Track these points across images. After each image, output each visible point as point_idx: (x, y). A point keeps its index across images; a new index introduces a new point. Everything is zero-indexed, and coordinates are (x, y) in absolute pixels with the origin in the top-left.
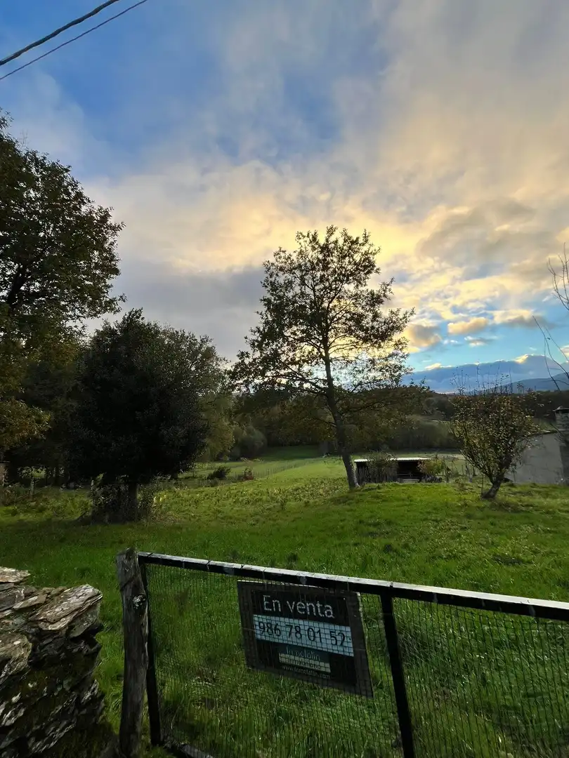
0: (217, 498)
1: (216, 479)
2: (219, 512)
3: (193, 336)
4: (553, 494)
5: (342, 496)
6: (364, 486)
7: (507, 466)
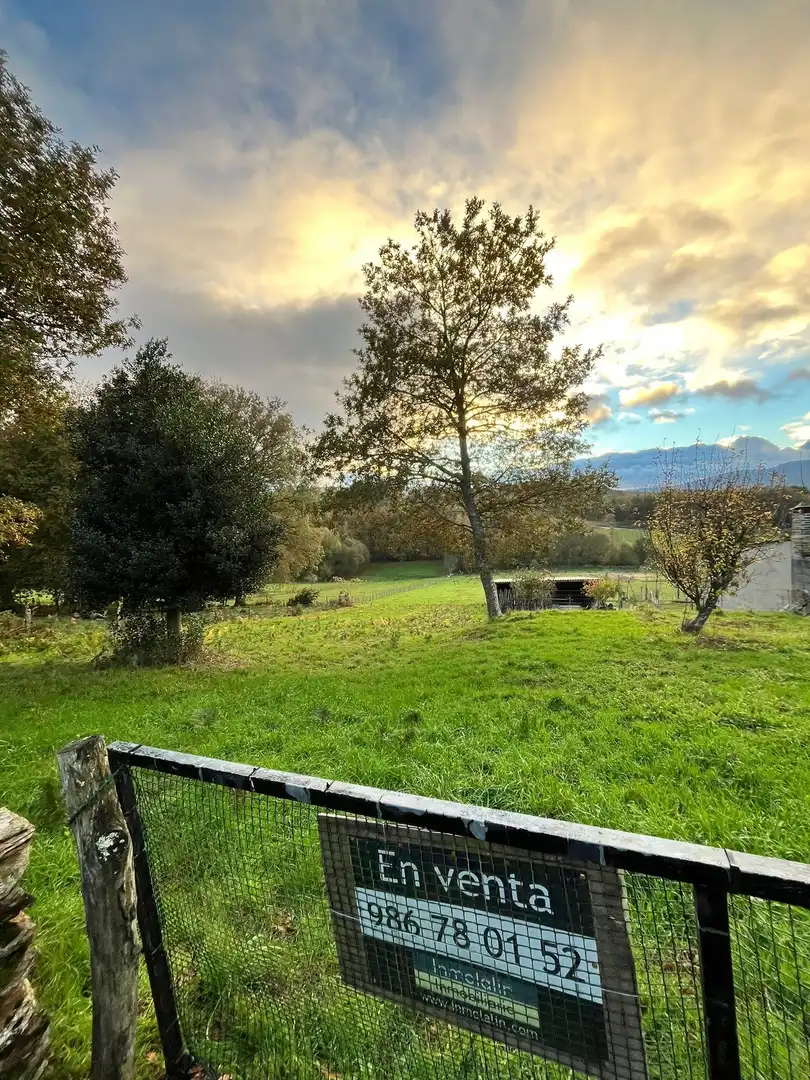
0: (300, 631)
1: (299, 606)
2: (303, 650)
3: (257, 398)
4: (781, 625)
5: (478, 629)
6: (509, 615)
7: (724, 586)
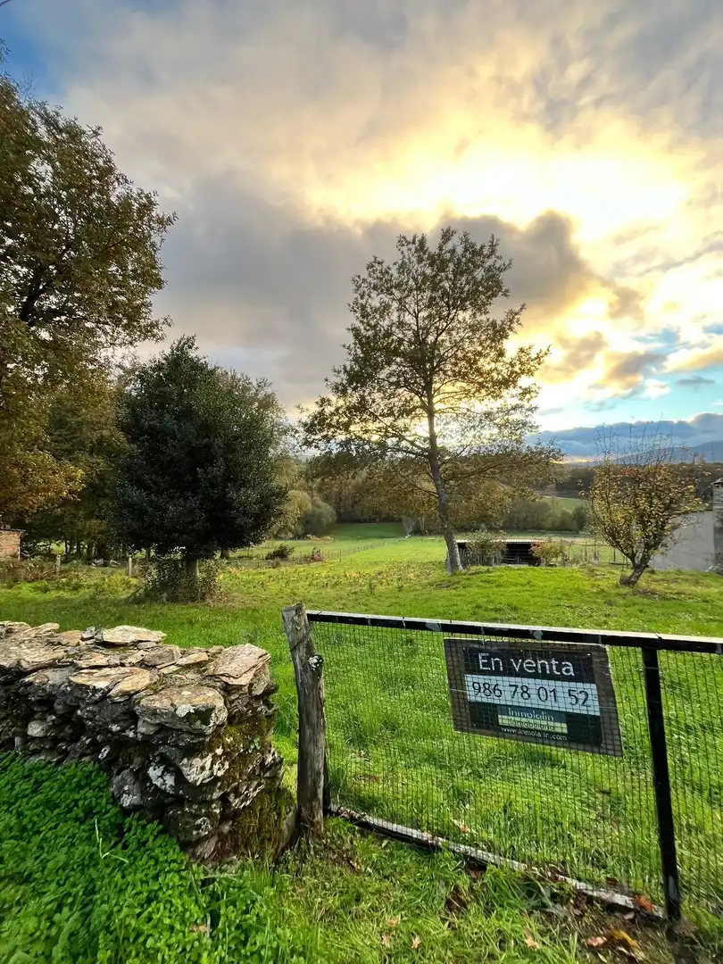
0: (284, 580)
1: (278, 559)
3: (248, 379)
4: (705, 582)
5: (443, 581)
6: (469, 569)
7: (655, 546)
